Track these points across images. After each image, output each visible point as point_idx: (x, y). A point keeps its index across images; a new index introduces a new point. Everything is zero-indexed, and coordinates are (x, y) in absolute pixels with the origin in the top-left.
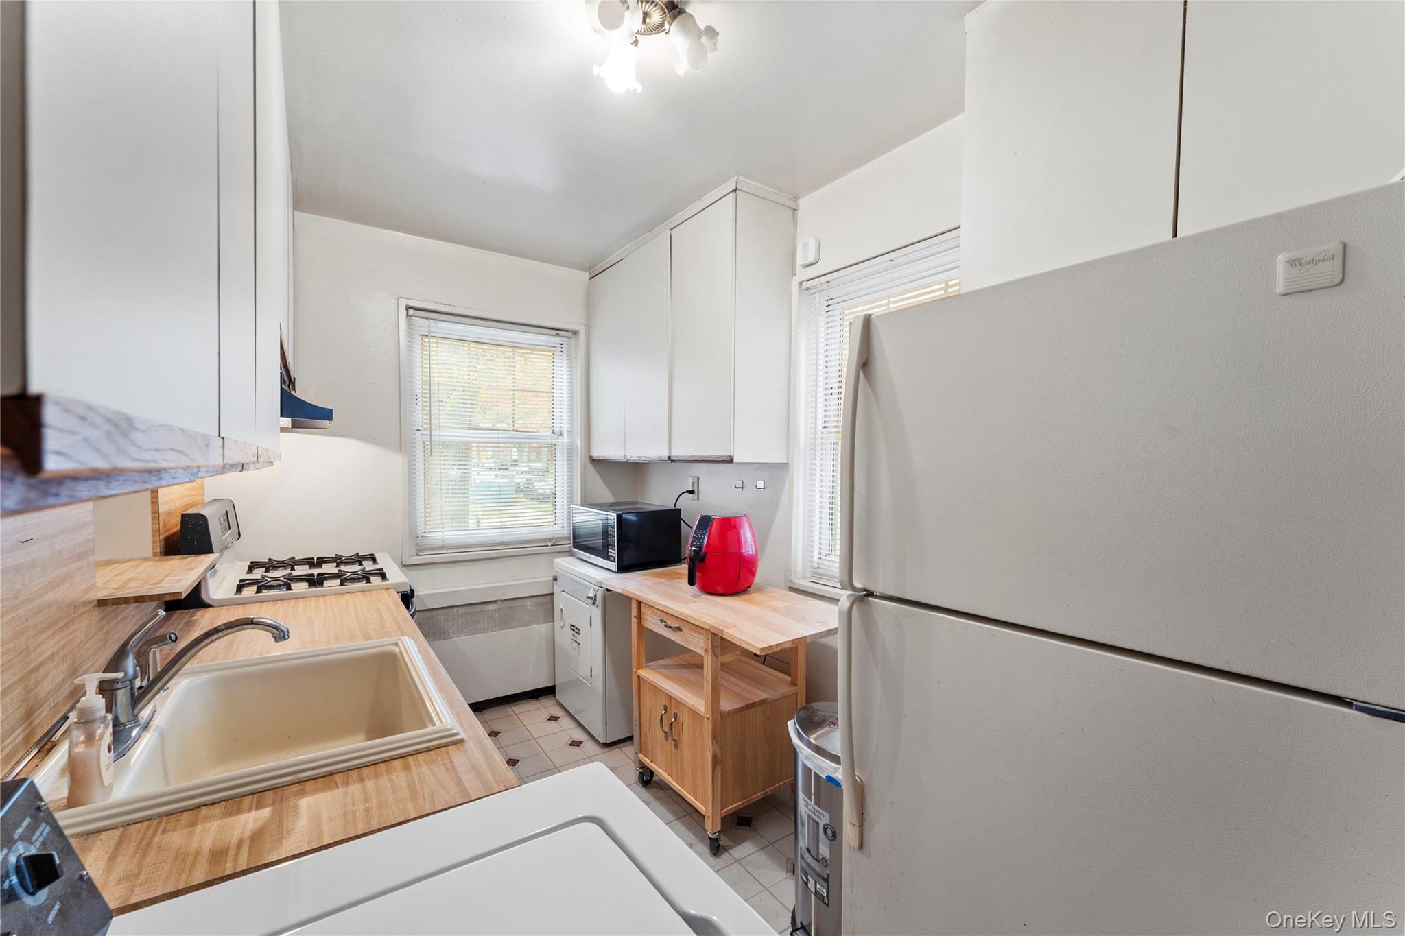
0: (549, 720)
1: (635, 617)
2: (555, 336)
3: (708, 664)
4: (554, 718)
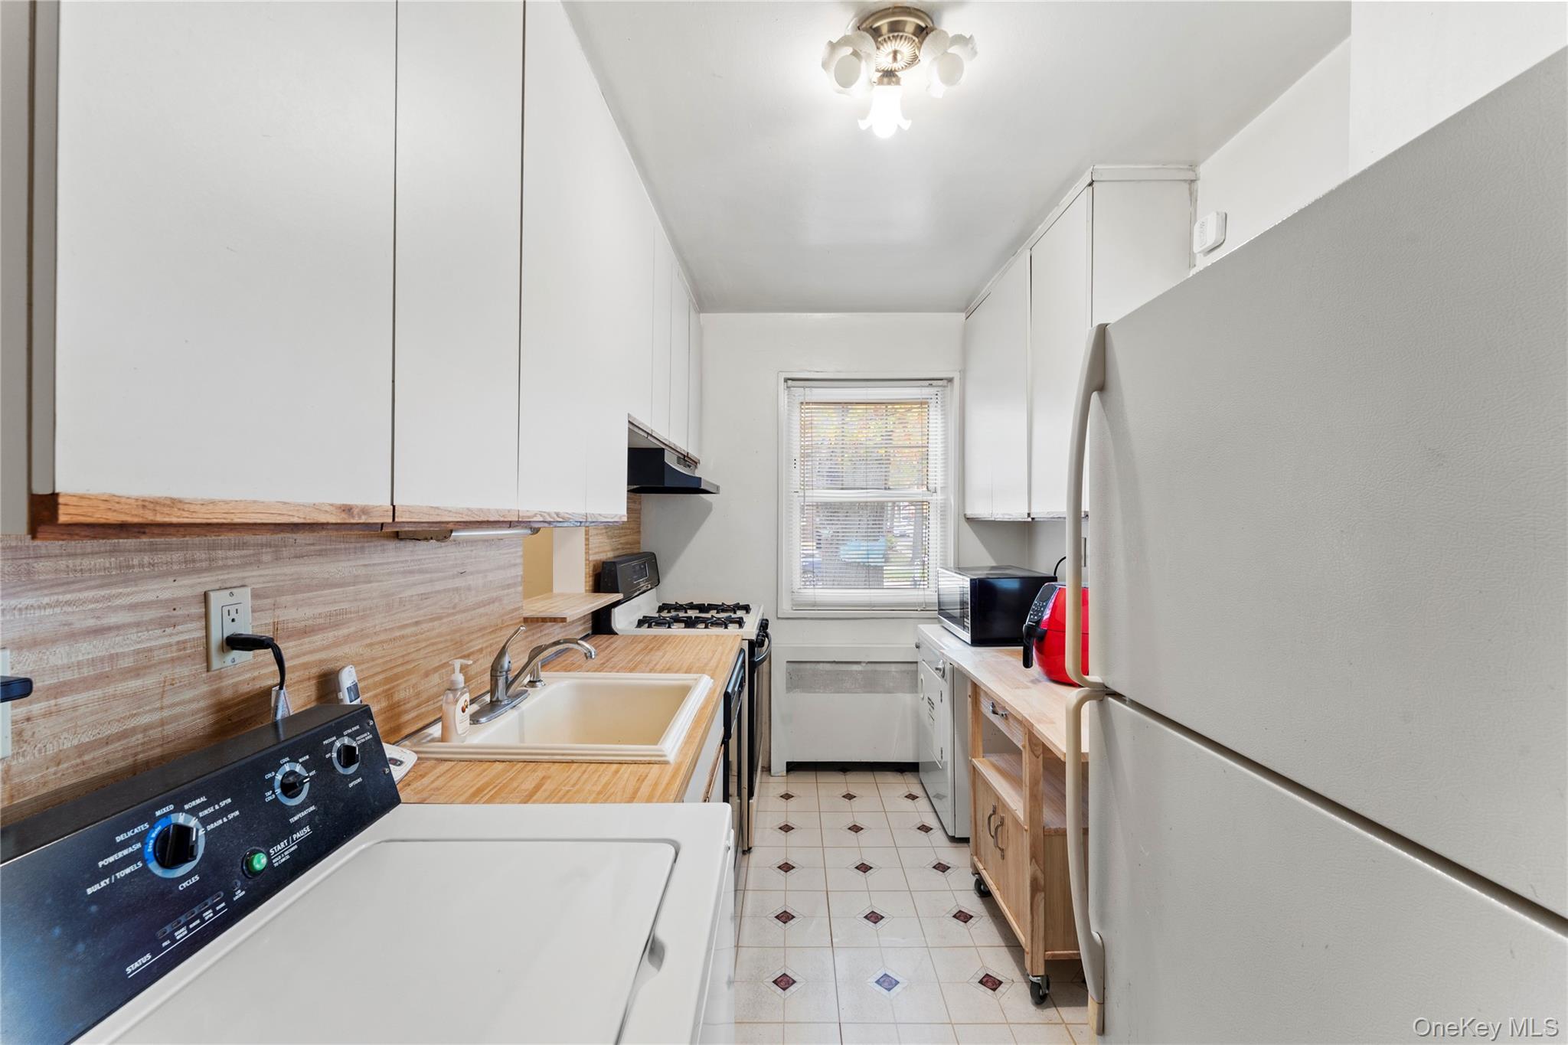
0: (906, 797)
1: (970, 696)
2: (927, 387)
3: (1026, 764)
4: (912, 797)
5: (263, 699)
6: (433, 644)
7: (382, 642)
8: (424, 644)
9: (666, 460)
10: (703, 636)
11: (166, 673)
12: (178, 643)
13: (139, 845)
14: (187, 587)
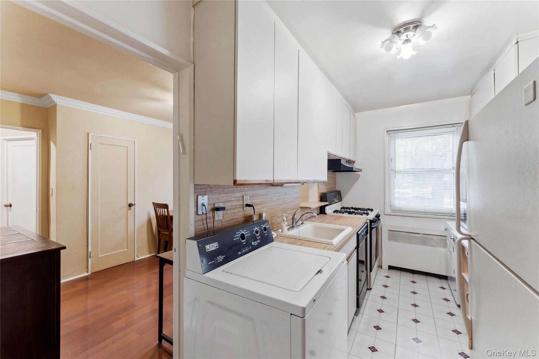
0: (440, 287)
2: (452, 127)
4: (443, 288)
5: (251, 216)
6: (280, 211)
7: (269, 209)
8: (278, 210)
9: (342, 163)
10: (354, 217)
11: (238, 209)
12: (240, 204)
13: (238, 235)
14: (239, 195)
